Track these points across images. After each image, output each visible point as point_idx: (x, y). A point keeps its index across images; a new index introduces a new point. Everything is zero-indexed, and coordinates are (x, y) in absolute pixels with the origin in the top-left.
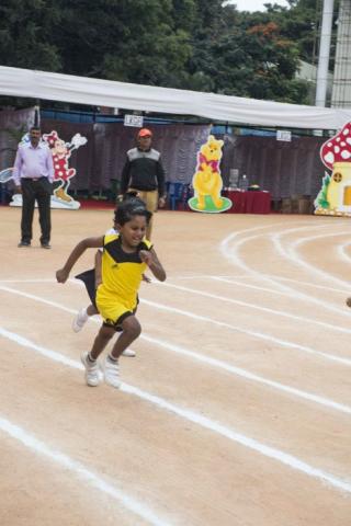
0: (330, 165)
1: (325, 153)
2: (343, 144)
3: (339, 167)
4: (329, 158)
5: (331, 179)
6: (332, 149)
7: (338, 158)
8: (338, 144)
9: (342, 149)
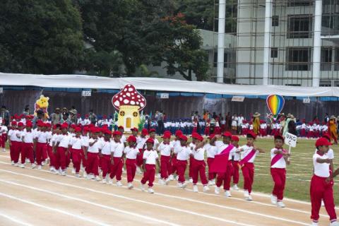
0: (118, 107)
1: (115, 101)
2: (124, 96)
3: (123, 108)
4: (117, 103)
5: (119, 115)
6: (118, 99)
7: (122, 103)
8: (122, 96)
9: (124, 99)
